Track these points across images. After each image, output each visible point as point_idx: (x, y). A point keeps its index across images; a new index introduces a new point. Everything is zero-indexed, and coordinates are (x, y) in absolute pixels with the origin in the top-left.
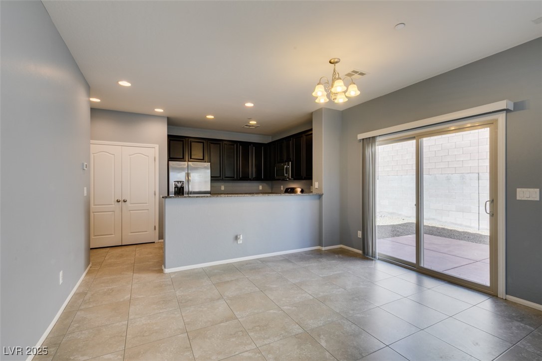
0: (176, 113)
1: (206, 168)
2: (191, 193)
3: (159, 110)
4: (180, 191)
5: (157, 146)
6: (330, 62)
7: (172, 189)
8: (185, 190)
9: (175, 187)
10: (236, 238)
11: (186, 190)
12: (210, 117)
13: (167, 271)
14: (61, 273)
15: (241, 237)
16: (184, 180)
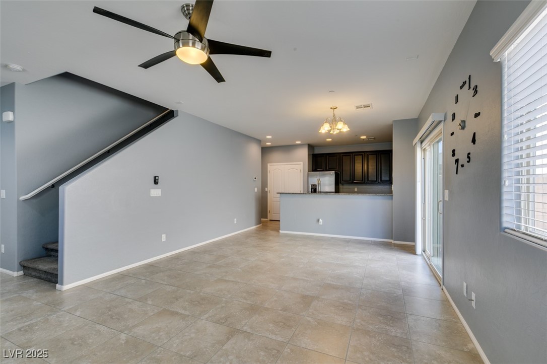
1: (331, 175)
2: (321, 192)
3: (298, 142)
4: (314, 190)
5: (302, 163)
6: (330, 108)
7: (310, 190)
9: (312, 189)
10: (318, 220)
11: (318, 190)
13: (280, 231)
14: (235, 219)
15: (321, 220)
16: (316, 184)
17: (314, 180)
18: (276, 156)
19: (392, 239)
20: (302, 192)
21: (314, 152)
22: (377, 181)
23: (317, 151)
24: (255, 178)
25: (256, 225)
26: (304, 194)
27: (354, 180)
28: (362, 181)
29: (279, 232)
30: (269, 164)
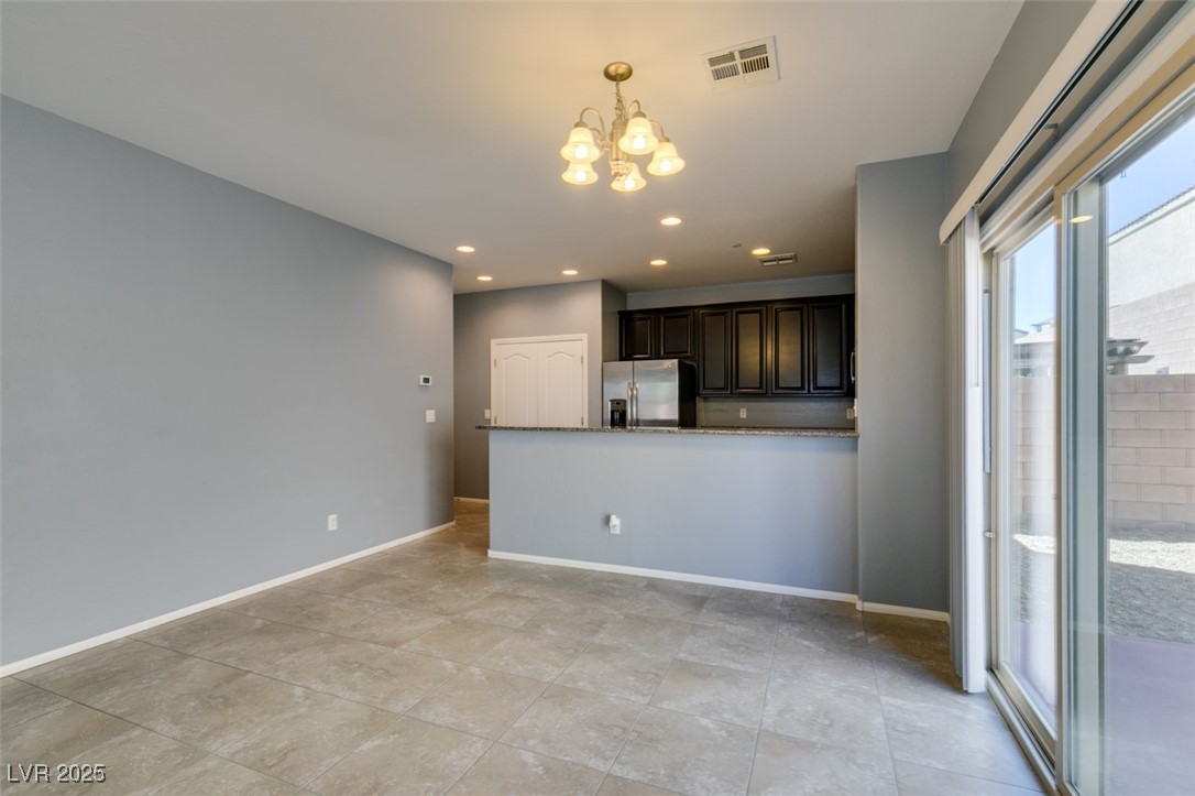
0: (616, 270)
1: (668, 371)
2: (638, 423)
3: (570, 273)
4: (619, 418)
5: (585, 337)
6: (608, 75)
7: (608, 418)
8: (629, 417)
9: (613, 412)
10: (607, 520)
12: (659, 263)
13: (491, 553)
15: (615, 521)
16: (625, 397)
17: (620, 390)
18: (512, 315)
19: (854, 591)
20: (586, 426)
21: (625, 304)
22: (802, 388)
23: (634, 304)
24: (426, 380)
25: (432, 527)
26: (592, 430)
27: (738, 388)
28: (761, 388)
29: (486, 554)
30: (493, 342)
